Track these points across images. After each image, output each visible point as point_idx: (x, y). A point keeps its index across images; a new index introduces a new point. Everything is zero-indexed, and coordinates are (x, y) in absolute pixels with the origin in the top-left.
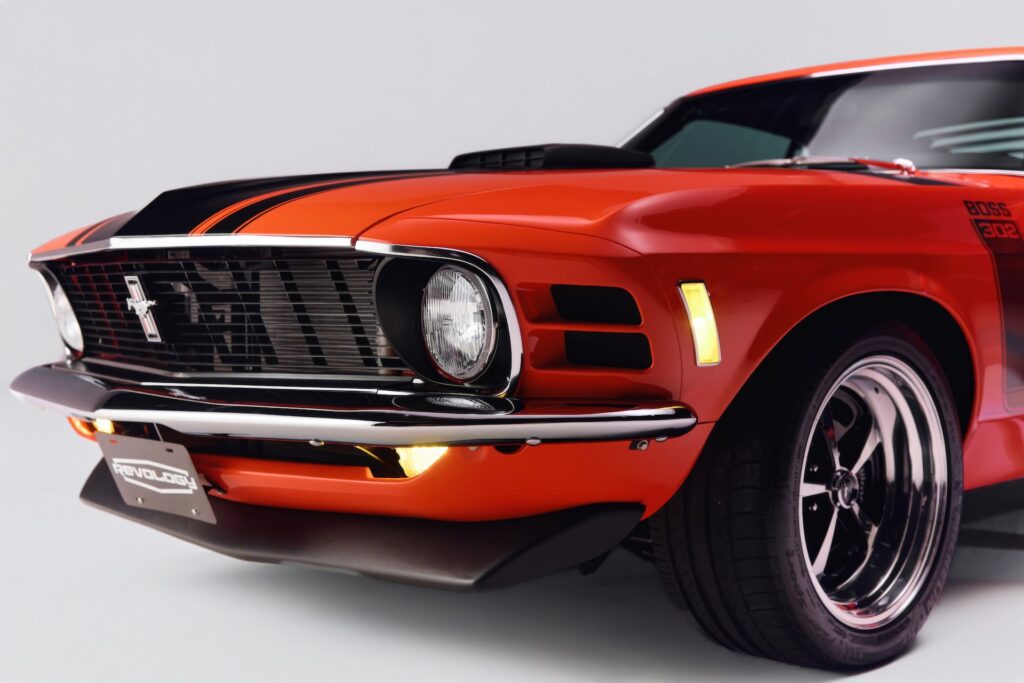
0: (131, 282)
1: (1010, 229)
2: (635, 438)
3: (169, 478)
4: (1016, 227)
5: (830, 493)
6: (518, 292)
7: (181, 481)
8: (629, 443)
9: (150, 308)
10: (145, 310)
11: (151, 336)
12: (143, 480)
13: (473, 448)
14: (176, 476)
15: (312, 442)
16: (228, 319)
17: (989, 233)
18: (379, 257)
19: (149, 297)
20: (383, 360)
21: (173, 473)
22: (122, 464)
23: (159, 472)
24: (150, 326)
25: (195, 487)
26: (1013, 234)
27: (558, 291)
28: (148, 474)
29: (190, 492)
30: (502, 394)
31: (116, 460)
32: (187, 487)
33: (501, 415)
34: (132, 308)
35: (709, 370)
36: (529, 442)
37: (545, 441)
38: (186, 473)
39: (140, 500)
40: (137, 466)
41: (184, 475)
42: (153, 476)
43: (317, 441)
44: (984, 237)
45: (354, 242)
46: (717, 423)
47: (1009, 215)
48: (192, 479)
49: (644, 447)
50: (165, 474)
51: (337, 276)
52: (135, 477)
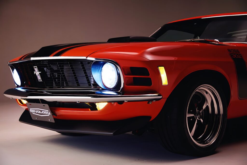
0: (35, 68)
1: (239, 56)
2: (149, 101)
3: (44, 112)
4: (241, 56)
5: (195, 116)
6: (123, 68)
7: (46, 113)
8: (147, 102)
9: (40, 73)
10: (38, 74)
11: (39, 80)
12: (37, 113)
13: (113, 103)
14: (45, 112)
15: (77, 102)
16: (57, 76)
17: (234, 57)
18: (92, 61)
19: (39, 71)
20: (93, 84)
21: (45, 111)
22: (32, 110)
23: (41, 111)
24: (39, 78)
25: (50, 114)
26: (240, 57)
27: (132, 68)
28: (38, 112)
29: (49, 115)
30: (119, 91)
31: (31, 109)
32: (48, 114)
33: (119, 95)
34: (35, 73)
35: (165, 86)
36: (125, 101)
37: (129, 101)
38: (48, 111)
39: (36, 118)
40: (36, 110)
41: (47, 111)
42: (40, 112)
43: (78, 102)
44: (232, 58)
45: (87, 58)
46: (168, 98)
47: (239, 52)
48: (49, 112)
49: (151, 103)
50: (43, 111)
51: (83, 66)
52: (35, 113)
